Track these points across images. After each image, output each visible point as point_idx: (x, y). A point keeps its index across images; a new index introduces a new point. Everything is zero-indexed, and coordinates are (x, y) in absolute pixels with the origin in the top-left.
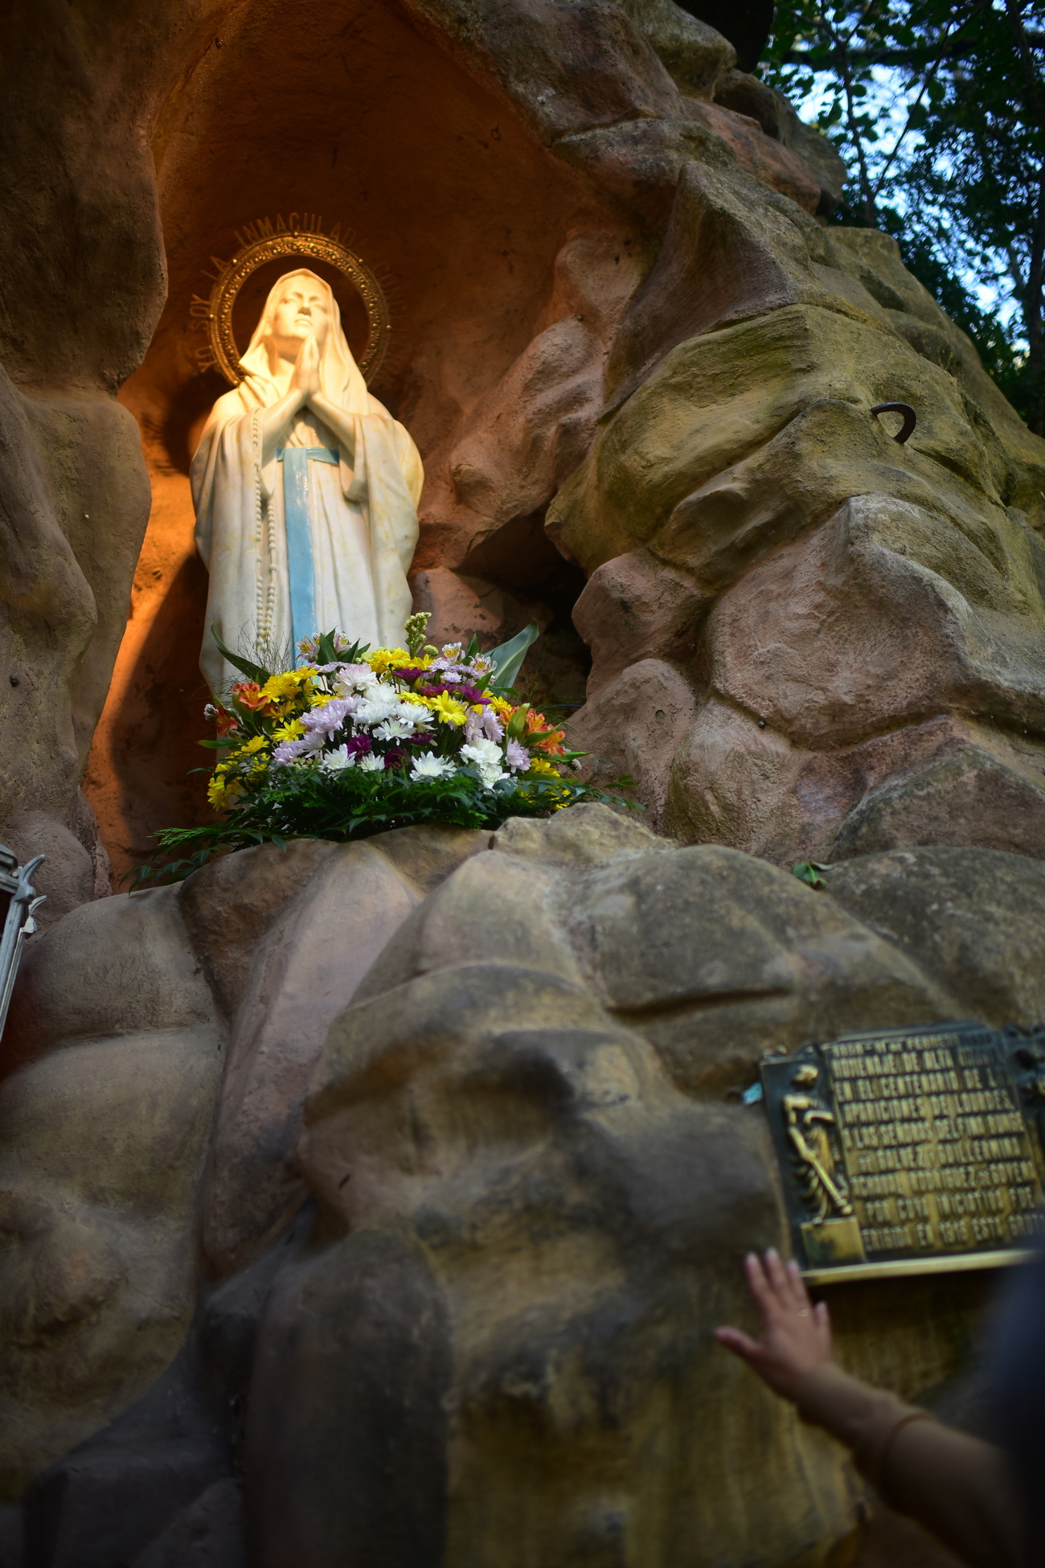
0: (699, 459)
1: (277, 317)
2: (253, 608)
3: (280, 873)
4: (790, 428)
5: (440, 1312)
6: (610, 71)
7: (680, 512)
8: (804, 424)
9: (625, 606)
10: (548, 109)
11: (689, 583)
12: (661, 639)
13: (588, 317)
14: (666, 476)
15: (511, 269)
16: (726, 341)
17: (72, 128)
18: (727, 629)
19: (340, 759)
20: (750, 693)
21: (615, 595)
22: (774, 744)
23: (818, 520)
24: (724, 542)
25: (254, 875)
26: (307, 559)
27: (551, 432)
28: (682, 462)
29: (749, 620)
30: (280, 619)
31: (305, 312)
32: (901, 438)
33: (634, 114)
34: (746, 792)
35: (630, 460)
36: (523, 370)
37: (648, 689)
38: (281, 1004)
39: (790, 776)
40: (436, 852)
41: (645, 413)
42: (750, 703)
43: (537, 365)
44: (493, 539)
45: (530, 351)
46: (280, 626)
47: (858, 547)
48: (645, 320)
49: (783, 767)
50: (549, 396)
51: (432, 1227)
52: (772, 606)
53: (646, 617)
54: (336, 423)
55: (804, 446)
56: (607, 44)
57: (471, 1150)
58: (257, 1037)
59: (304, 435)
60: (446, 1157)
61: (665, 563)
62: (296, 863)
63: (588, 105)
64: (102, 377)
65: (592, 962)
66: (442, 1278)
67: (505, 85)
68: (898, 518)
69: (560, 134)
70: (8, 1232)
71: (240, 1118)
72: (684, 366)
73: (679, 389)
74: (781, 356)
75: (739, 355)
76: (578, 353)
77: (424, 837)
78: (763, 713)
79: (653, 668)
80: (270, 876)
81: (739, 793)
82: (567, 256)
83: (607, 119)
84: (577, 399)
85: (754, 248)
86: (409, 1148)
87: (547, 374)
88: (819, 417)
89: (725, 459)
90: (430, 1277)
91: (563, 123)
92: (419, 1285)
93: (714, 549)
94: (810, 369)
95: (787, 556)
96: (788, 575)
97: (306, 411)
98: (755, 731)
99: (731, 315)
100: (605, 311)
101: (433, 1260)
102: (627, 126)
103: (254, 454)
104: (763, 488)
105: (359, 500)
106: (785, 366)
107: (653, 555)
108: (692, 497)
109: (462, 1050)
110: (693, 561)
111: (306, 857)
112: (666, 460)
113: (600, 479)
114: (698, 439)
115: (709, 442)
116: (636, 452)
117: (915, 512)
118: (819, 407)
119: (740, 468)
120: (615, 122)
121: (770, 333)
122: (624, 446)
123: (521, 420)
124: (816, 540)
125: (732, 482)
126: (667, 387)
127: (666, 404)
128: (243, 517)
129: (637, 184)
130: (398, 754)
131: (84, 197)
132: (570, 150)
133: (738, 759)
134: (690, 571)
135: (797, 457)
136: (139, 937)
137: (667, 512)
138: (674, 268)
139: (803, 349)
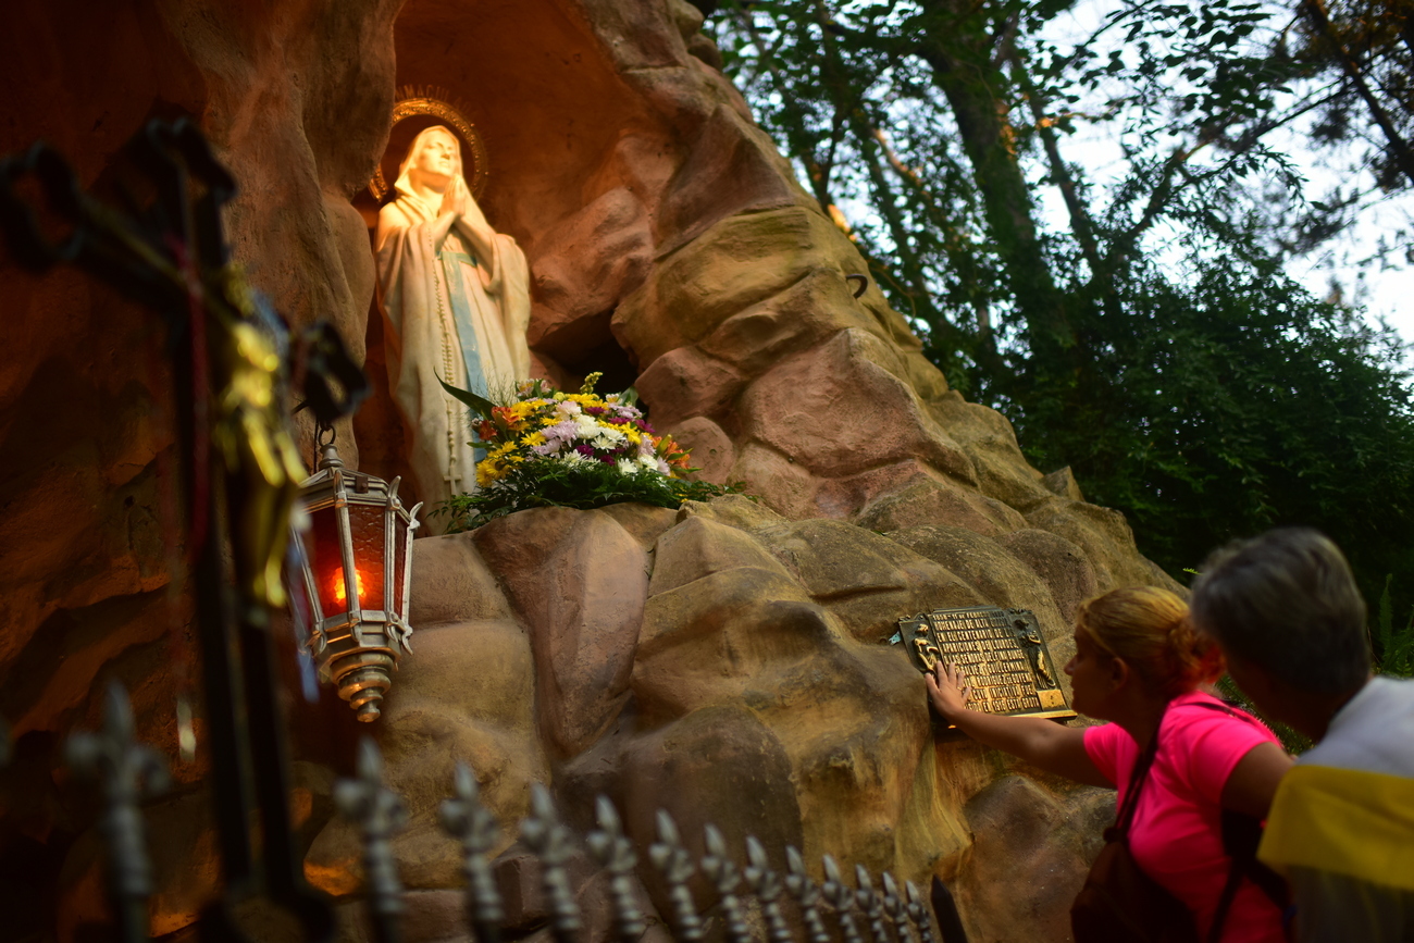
0: (742, 294)
1: (423, 158)
2: (440, 358)
3: (552, 526)
4: (805, 281)
5: (772, 739)
6: (660, 33)
7: (729, 325)
8: (815, 281)
9: (683, 382)
10: (620, 50)
11: (732, 372)
12: (707, 405)
13: (637, 190)
14: (718, 302)
15: (569, 146)
16: (756, 222)
17: (366, 23)
18: (762, 401)
20: (782, 441)
21: (677, 374)
22: (799, 473)
23: (824, 339)
24: (759, 347)
25: (535, 526)
26: (470, 329)
27: (619, 262)
28: (730, 294)
29: (779, 396)
30: (457, 369)
31: (447, 157)
32: (857, 295)
33: (675, 64)
34: (784, 501)
35: (689, 288)
36: (590, 218)
37: (704, 436)
38: (588, 600)
39: (811, 492)
40: (644, 518)
41: (699, 259)
42: (783, 447)
43: (605, 217)
44: (564, 329)
45: (597, 205)
46: (457, 373)
47: (855, 358)
48: (690, 199)
49: (806, 486)
50: (614, 238)
51: (754, 700)
52: (795, 389)
53: (697, 390)
54: (478, 238)
55: (815, 294)
56: (656, 15)
57: (763, 663)
58: (575, 618)
59: (453, 243)
60: (750, 667)
61: (711, 356)
62: (560, 519)
63: (644, 51)
65: (796, 571)
66: (767, 724)
67: (593, 29)
68: (873, 343)
69: (627, 67)
70: (424, 735)
71: (577, 663)
72: (728, 234)
73: (724, 248)
74: (792, 237)
75: (765, 232)
76: (630, 212)
77: (634, 509)
78: (792, 454)
79: (703, 423)
80: (547, 528)
81: (780, 501)
82: (625, 146)
83: (657, 63)
84: (635, 243)
85: (767, 166)
86: (727, 663)
87: (611, 223)
88: (823, 278)
89: (760, 296)
90: (760, 724)
91: (629, 61)
92: (755, 728)
93: (752, 351)
94: (809, 247)
95: (802, 361)
96: (805, 371)
97: (457, 228)
98: (787, 464)
99: (753, 206)
100: (650, 187)
101: (759, 715)
102: (670, 70)
103: (430, 250)
104: (787, 317)
105: (496, 293)
106: (794, 243)
107: (701, 350)
108: (738, 317)
109: (755, 610)
110: (735, 357)
111: (565, 517)
112: (717, 292)
113: (661, 297)
114: (740, 281)
115: (748, 284)
116: (695, 284)
117: (878, 341)
118: (822, 272)
119: (771, 302)
120: (662, 66)
121: (785, 222)
122: (684, 279)
123: (592, 252)
124: (823, 351)
125: (766, 310)
126: (715, 245)
127: (715, 256)
128: (428, 296)
129: (679, 109)
130: (609, 457)
131: (364, 68)
132: (633, 80)
133: (778, 481)
134: (732, 363)
135: (811, 300)
136: (462, 562)
137: (717, 323)
138: (711, 169)
139: (805, 235)
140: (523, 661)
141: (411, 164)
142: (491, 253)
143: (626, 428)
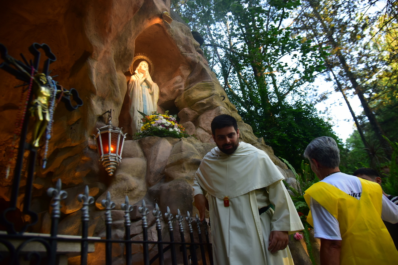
0: (200, 98)
1: (141, 67)
2: (139, 106)
3: (154, 140)
4: (212, 96)
5: (190, 186)
6: (189, 46)
7: (197, 104)
8: (214, 96)
9: (187, 114)
10: (181, 49)
11: (196, 113)
12: (191, 119)
13: (182, 76)
14: (195, 99)
15: (170, 67)
16: (204, 84)
17: (129, 39)
18: (202, 119)
19: (161, 127)
20: (205, 127)
21: (186, 113)
22: (207, 134)
23: (215, 108)
24: (202, 109)
25: (151, 140)
26: (146, 101)
27: (177, 90)
28: (197, 98)
29: (205, 118)
30: (142, 108)
31: (145, 67)
32: (223, 100)
33: (192, 53)
34: (204, 139)
35: (190, 96)
36: (173, 81)
37: (190, 125)
38: (158, 155)
39: (209, 138)
40: (173, 140)
41: (192, 91)
42: (205, 128)
43: (175, 81)
44: (166, 102)
45: (174, 79)
46: (142, 109)
47: (220, 112)
48: (192, 79)
49: (208, 137)
50: (177, 85)
51: (187, 178)
52: (208, 117)
53: (190, 116)
54: (149, 83)
55: (214, 99)
56: (189, 43)
57: (190, 171)
58: (155, 159)
59: (144, 83)
60: (187, 171)
61: (193, 110)
62: (156, 139)
63: (186, 50)
64: (123, 71)
65: (200, 153)
66: (189, 183)
67: (176, 45)
68: (224, 109)
69: (182, 53)
70: (122, 179)
71: (154, 168)
72: (198, 86)
73: (197, 88)
74: (211, 87)
75: (205, 86)
76: (181, 81)
77: (171, 138)
78: (206, 130)
79: (190, 123)
80: (153, 140)
81: (203, 139)
82: (181, 68)
83: (188, 52)
84: (181, 86)
85: (207, 73)
86: (183, 170)
87: (176, 82)
88: (216, 96)
89: (203, 98)
90: (188, 183)
91: (183, 51)
92: (187, 184)
93: (201, 109)
94: (214, 90)
95: (210, 112)
96: (210, 114)
97: (145, 81)
98: (205, 132)
99: (204, 81)
100: (185, 76)
101: (188, 181)
102: (191, 54)
103: (139, 85)
104: (208, 103)
105: (152, 94)
106: (211, 89)
107: (191, 108)
108: (198, 102)
109: (190, 160)
110: (197, 110)
111: (157, 138)
112: (195, 97)
113: (184, 97)
114: (200, 95)
115: (201, 96)
116: (191, 95)
117: (226, 109)
118: (216, 95)
119: (205, 100)
120: (189, 53)
121: (210, 84)
122: (189, 94)
123: (172, 88)
124: (214, 110)
125: (204, 101)
126: (195, 88)
127: (195, 90)
128: (138, 93)
129: (192, 61)
130: (168, 128)
131: (128, 48)
132: (183, 55)
133: (203, 135)
134: (197, 111)
135: (213, 100)
136: (135, 146)
137: (194, 103)
138: (196, 73)
139: (213, 87)
140: (144, 166)
141: (138, 68)
142: (152, 86)
143: (172, 122)
